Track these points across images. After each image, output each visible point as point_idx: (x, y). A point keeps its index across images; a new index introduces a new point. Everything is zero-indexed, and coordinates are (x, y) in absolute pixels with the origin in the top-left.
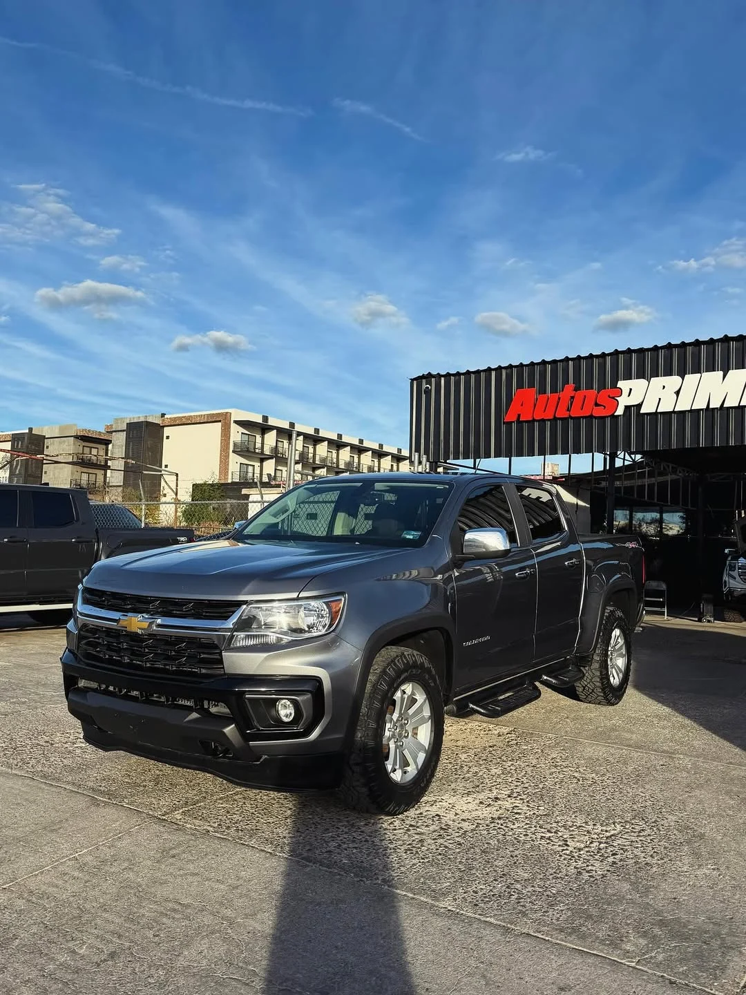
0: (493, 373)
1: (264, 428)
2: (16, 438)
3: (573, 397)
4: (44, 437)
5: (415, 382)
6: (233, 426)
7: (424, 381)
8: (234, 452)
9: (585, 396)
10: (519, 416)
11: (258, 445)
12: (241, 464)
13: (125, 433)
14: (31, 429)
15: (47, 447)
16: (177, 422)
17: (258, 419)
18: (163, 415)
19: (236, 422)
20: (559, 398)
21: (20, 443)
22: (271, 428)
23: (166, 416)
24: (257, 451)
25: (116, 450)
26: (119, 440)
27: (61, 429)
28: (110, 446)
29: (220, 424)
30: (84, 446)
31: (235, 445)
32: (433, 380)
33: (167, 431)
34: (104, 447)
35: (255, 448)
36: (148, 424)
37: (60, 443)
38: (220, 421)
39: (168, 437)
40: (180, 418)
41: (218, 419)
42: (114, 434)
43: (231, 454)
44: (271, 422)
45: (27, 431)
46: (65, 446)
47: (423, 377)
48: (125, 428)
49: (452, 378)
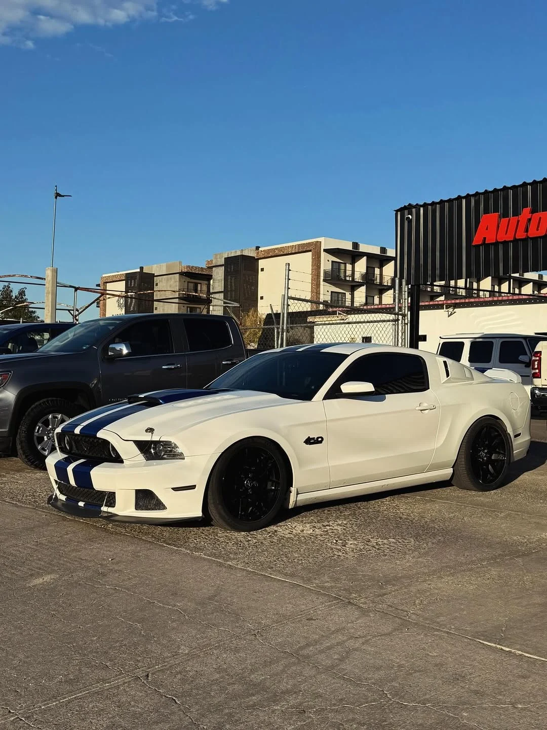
0: (464, 201)
1: (354, 255)
2: (129, 278)
3: (530, 220)
4: (153, 276)
5: (399, 213)
6: (323, 254)
7: (406, 212)
8: (324, 280)
9: (540, 218)
10: (485, 238)
11: (349, 273)
12: (332, 292)
13: (223, 267)
14: (142, 268)
15: (157, 285)
16: (271, 254)
17: (348, 246)
18: (258, 248)
19: (325, 250)
20: (518, 221)
21: (133, 281)
22: (362, 254)
23: (260, 249)
24: (348, 279)
25: (217, 285)
26: (219, 275)
27: (168, 267)
28: (211, 281)
29: (310, 253)
30: (188, 282)
31: (325, 273)
32: (414, 210)
33: (262, 263)
34: (206, 282)
35: (345, 276)
36: (243, 257)
37: (167, 280)
38: (310, 251)
39: (262, 270)
40: (274, 250)
41: (308, 249)
42: (214, 269)
43: (322, 283)
44: (363, 248)
45: (139, 270)
46: (172, 282)
47: (405, 208)
48: (224, 263)
49: (430, 207)
